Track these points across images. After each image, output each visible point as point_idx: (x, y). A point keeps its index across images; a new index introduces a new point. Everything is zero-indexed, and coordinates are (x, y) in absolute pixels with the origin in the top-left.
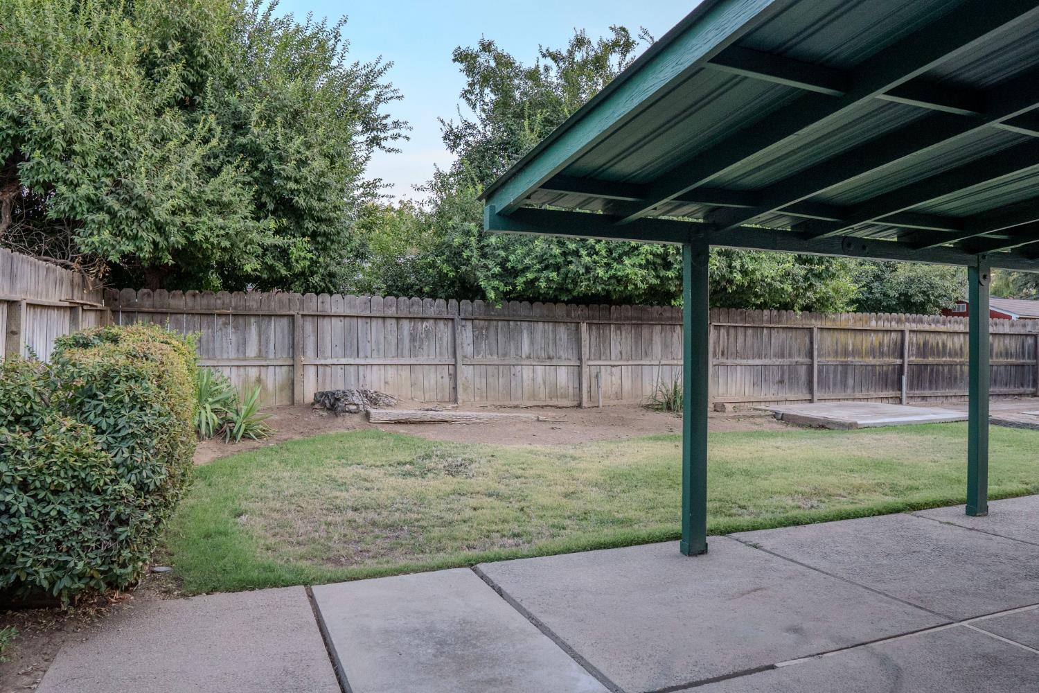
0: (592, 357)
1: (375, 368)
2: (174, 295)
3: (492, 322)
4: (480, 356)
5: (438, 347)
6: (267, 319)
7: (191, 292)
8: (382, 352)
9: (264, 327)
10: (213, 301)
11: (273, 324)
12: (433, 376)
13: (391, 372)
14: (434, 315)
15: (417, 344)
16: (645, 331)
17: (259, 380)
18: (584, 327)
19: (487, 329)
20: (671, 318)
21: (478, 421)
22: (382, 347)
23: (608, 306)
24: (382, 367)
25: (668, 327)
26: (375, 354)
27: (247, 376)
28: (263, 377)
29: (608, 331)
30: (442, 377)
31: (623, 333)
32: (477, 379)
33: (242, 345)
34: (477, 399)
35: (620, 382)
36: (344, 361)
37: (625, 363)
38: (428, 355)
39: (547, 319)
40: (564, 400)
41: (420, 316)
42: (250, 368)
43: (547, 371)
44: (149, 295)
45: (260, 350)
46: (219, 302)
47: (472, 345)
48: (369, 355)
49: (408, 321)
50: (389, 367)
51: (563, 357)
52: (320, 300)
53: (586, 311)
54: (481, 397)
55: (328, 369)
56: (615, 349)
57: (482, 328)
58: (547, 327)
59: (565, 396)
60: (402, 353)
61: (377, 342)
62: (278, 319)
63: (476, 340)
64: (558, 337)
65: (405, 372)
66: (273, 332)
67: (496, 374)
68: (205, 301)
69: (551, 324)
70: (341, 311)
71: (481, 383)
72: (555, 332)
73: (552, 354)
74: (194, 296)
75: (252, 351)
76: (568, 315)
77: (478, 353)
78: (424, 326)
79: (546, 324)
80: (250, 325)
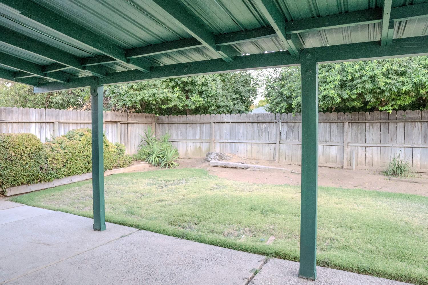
0: (353, 141)
1: (242, 144)
2: (174, 117)
3: (296, 123)
4: (289, 140)
5: (270, 135)
6: (203, 124)
7: (179, 116)
8: (245, 137)
9: (202, 127)
10: (185, 119)
11: (205, 127)
12: (267, 148)
13: (249, 146)
14: (268, 121)
15: (260, 134)
16: (391, 126)
17: (200, 147)
18: (346, 124)
19: (293, 127)
20: (412, 118)
21: (259, 169)
22: (245, 135)
23: (364, 112)
24: (245, 144)
25: (409, 123)
26: (242, 138)
27: (196, 145)
28: (201, 146)
29: (364, 127)
30: (271, 149)
31: (375, 128)
32: (287, 151)
33: (195, 134)
34: (287, 160)
35: (371, 156)
36: (229, 141)
37: (375, 145)
38: (265, 139)
39: (327, 121)
40: (334, 164)
41: (262, 121)
42: (197, 143)
43: (325, 148)
44: (167, 117)
45: (200, 136)
46: (187, 119)
47: (286, 135)
48: (240, 139)
49: (256, 124)
50: (248, 144)
51: (334, 141)
52: (221, 117)
53: (350, 116)
54: (289, 159)
55: (224, 144)
56: (369, 138)
57: (291, 126)
58: (325, 125)
59: (335, 162)
60: (254, 138)
61: (243, 133)
62: (207, 124)
63: (288, 133)
64: (332, 130)
65: (255, 146)
66: (204, 130)
67: (297, 149)
68: (183, 118)
69: (328, 124)
70: (229, 121)
71: (289, 153)
72: (330, 127)
73: (328, 139)
74: (180, 117)
75: (198, 137)
76: (338, 118)
77: (289, 138)
78: (264, 126)
79: (325, 124)
80: (197, 126)
